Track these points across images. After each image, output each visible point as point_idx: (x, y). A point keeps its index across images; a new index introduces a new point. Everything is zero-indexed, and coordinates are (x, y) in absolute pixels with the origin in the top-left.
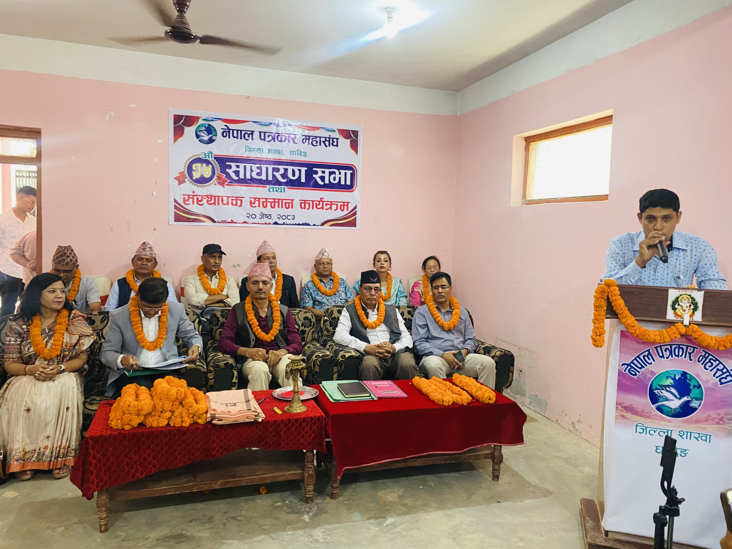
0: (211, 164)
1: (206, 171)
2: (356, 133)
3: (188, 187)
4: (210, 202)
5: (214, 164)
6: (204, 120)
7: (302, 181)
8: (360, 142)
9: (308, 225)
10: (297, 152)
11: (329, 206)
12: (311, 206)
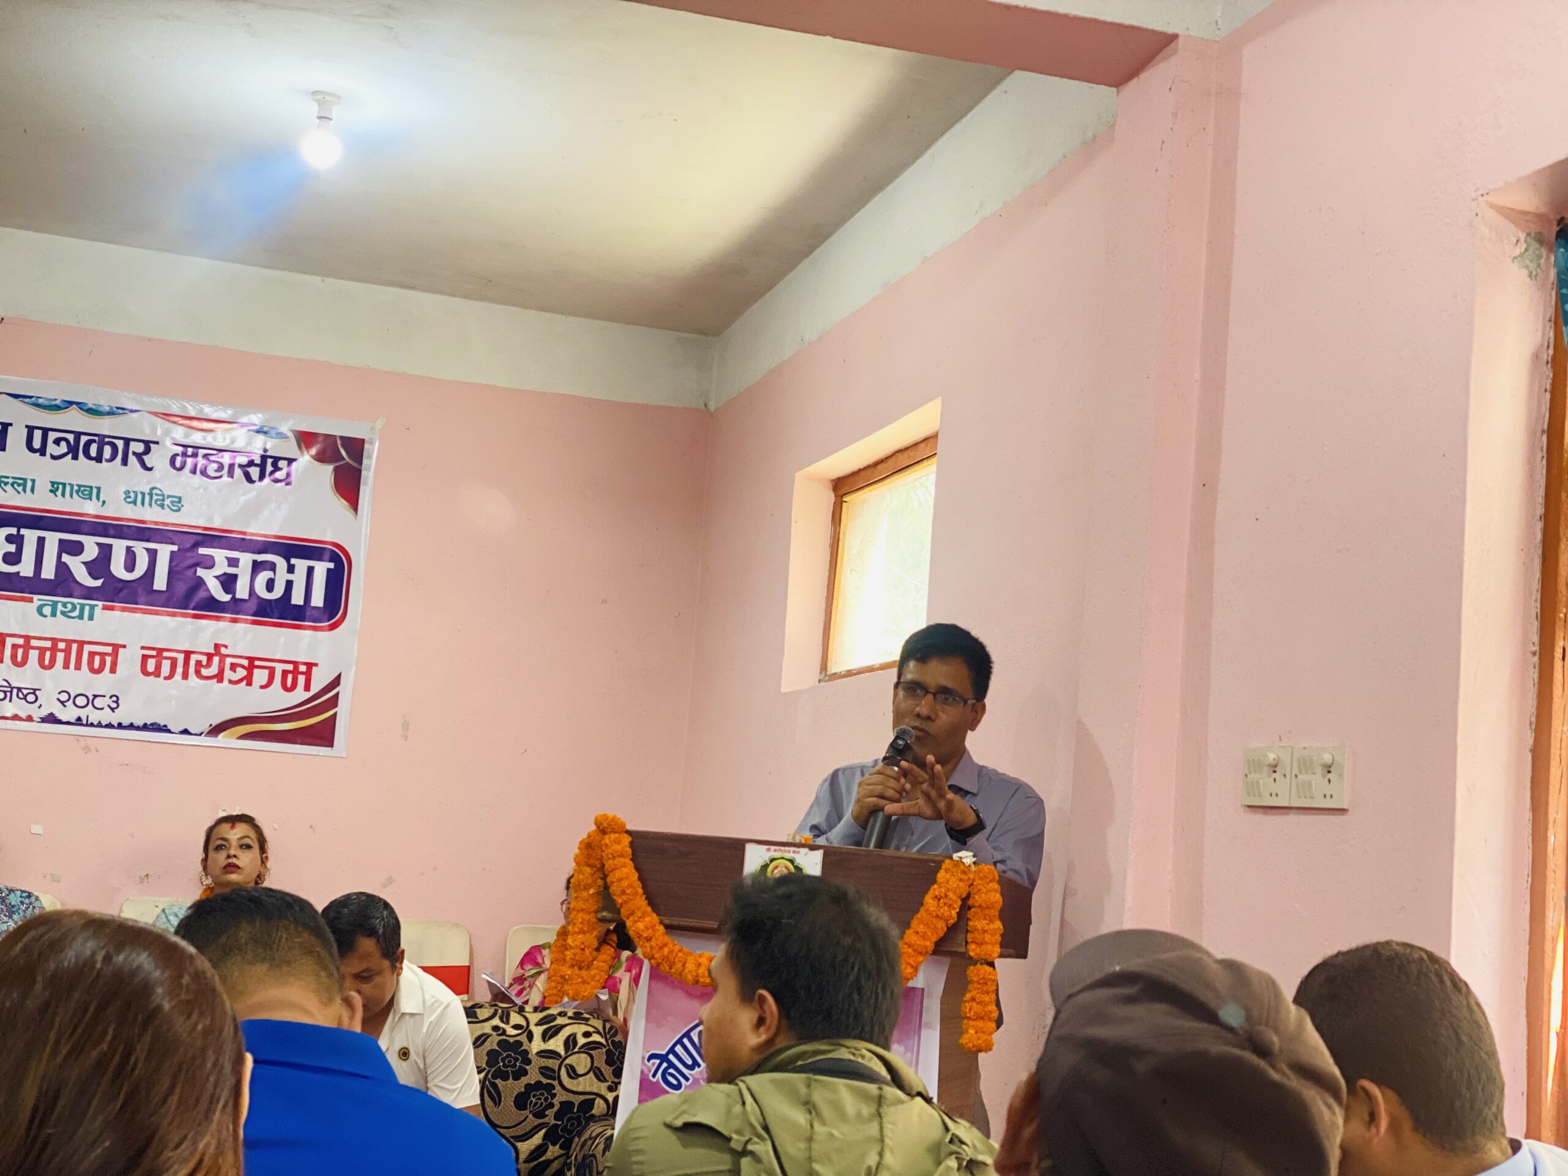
2: (356, 447)
7: (155, 587)
8: (369, 476)
9: (164, 729)
10: (151, 495)
11: (244, 673)
12: (180, 670)
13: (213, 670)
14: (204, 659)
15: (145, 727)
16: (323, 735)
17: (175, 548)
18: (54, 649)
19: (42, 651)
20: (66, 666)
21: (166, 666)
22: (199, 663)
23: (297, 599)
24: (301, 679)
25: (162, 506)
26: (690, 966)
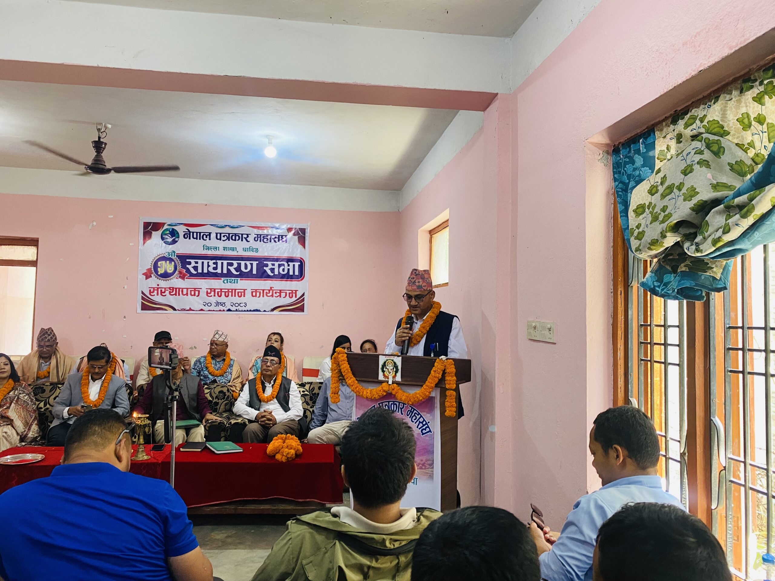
0: (173, 261)
1: (169, 267)
2: (303, 231)
3: (154, 281)
4: (171, 293)
5: (176, 262)
6: (169, 225)
7: (253, 273)
8: (307, 238)
9: (259, 311)
10: (250, 248)
11: (279, 294)
12: (262, 294)
13: (271, 294)
14: (268, 291)
15: (254, 311)
16: (301, 309)
17: (258, 262)
18: (228, 292)
19: (225, 292)
20: (232, 296)
21: (258, 294)
22: (266, 292)
23: (291, 273)
24: (294, 295)
25: (253, 251)
26: (365, 393)
